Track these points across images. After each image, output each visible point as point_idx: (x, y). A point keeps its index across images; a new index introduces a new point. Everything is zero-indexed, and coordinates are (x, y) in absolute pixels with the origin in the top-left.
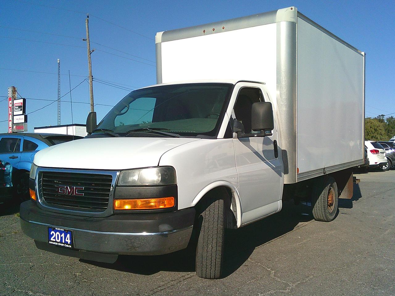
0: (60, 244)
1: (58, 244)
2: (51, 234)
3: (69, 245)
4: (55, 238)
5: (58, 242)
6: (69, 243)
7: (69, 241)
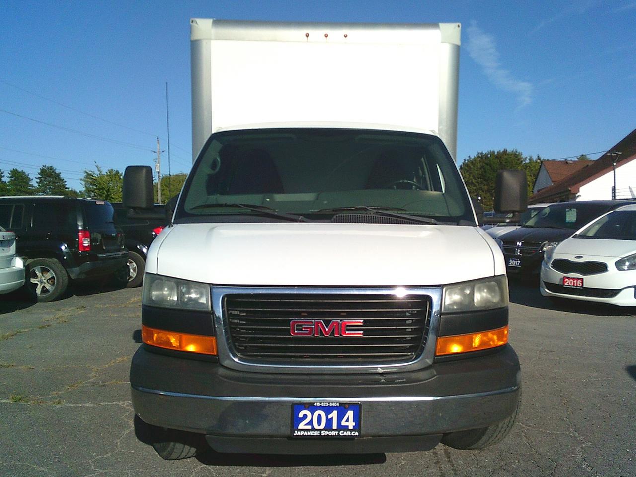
0: (327, 433)
1: (321, 433)
2: (301, 415)
3: (351, 431)
4: (310, 423)
5: (320, 430)
6: (351, 427)
7: (351, 424)
